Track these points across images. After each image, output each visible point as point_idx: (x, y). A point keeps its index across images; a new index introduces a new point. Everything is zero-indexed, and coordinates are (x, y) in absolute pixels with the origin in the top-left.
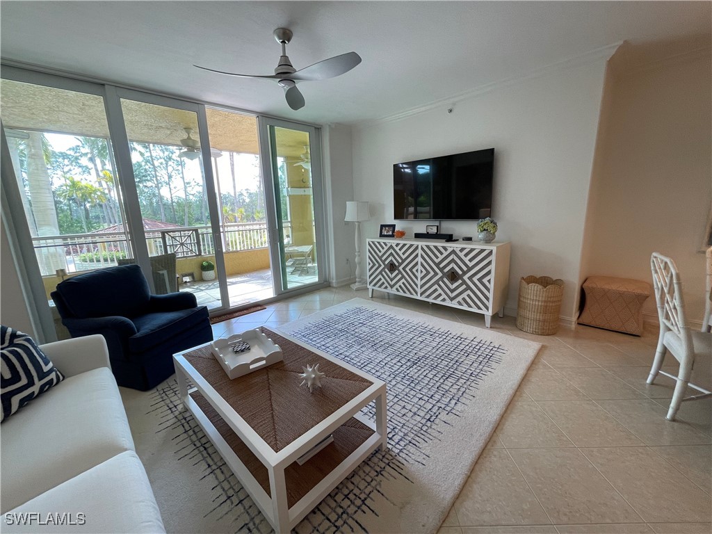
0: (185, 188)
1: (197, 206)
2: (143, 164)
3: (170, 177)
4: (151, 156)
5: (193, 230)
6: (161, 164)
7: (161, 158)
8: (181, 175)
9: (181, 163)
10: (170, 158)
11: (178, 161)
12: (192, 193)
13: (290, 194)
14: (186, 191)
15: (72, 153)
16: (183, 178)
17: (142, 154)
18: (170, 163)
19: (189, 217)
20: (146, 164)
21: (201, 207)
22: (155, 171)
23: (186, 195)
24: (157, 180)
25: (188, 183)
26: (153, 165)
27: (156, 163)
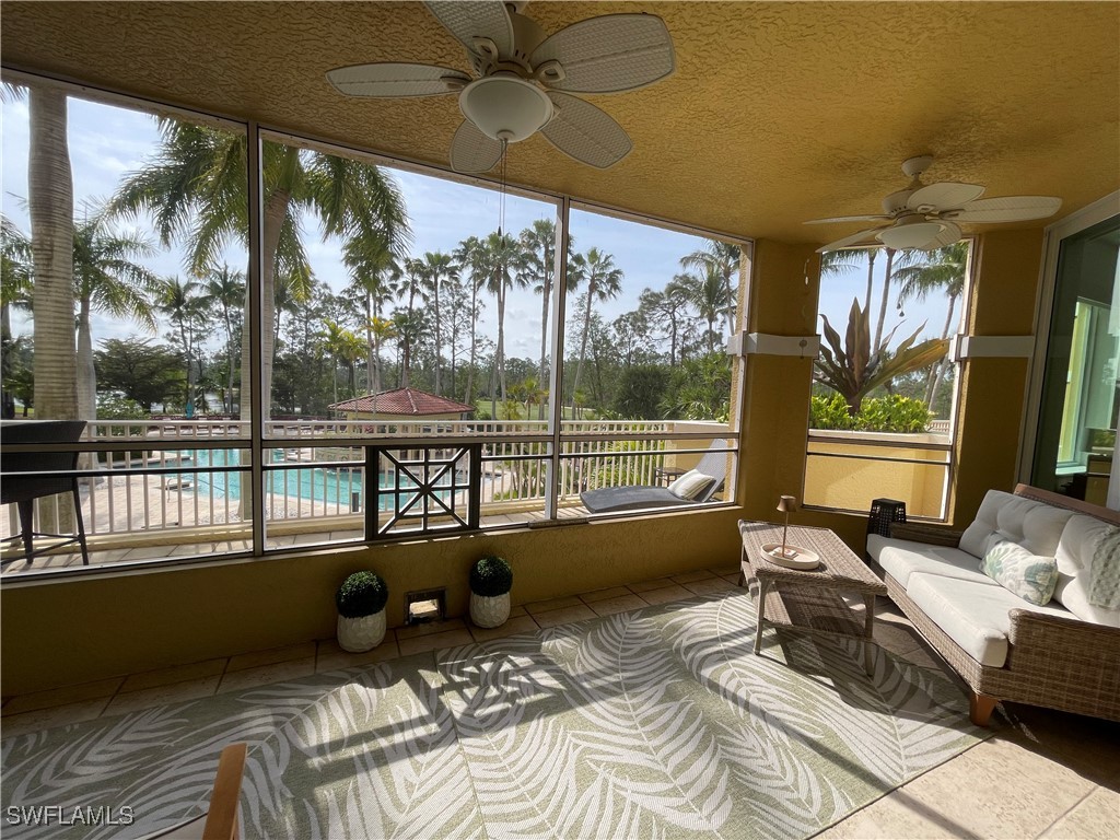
0: (474, 347)
1: (486, 374)
2: (426, 312)
3: (456, 331)
4: (437, 301)
5: (466, 447)
6: (448, 312)
7: (448, 305)
8: (471, 329)
9: (474, 310)
10: (460, 305)
11: (469, 309)
12: (483, 355)
13: (754, 350)
14: (473, 352)
15: (346, 296)
16: (473, 333)
17: (425, 298)
18: (459, 311)
19: (472, 390)
20: (429, 313)
21: (491, 377)
22: (439, 322)
23: (473, 359)
24: (438, 335)
25: (478, 341)
26: (437, 313)
27: (442, 311)
